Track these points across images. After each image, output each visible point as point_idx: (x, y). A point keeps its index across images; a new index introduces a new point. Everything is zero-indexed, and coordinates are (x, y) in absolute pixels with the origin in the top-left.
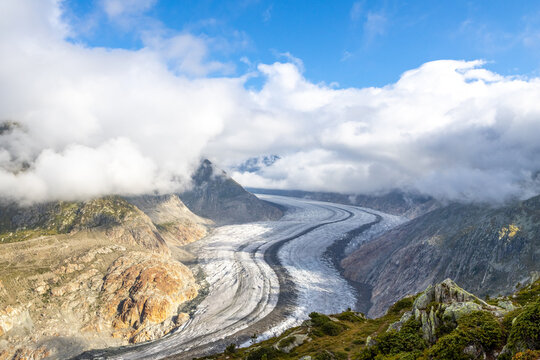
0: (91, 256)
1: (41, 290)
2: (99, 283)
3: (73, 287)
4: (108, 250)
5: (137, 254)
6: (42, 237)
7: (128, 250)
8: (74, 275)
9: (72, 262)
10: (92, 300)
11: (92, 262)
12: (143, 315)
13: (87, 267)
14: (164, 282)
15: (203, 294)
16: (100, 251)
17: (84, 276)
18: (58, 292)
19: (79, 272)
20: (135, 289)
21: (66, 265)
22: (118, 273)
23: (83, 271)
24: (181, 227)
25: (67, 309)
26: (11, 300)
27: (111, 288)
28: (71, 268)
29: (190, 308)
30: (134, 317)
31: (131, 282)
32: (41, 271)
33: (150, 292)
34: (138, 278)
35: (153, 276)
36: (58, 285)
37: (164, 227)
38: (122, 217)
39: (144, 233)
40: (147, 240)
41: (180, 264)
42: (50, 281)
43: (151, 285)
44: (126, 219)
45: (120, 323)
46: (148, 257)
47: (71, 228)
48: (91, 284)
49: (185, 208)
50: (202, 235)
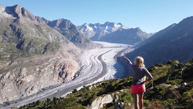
0: (50, 60)
1: (38, 70)
2: (53, 68)
3: (46, 69)
4: (55, 58)
5: (63, 59)
6: (36, 55)
7: (61, 58)
8: (46, 66)
9: (45, 62)
10: (52, 72)
11: (51, 61)
12: (66, 76)
13: (50, 63)
14: (71, 66)
15: (81, 68)
16: (53, 59)
17: (49, 66)
18: (43, 70)
19: (48, 65)
20: (63, 69)
21: (44, 63)
22: (58, 64)
23: (49, 64)
24: (74, 51)
25: (45, 75)
26: (29, 73)
27: (57, 69)
28: (45, 64)
29: (78, 73)
30: (64, 76)
31: (62, 67)
32: (37, 65)
33: (68, 69)
34: (64, 66)
35: (68, 65)
36: (42, 68)
37: (69, 51)
38: (58, 49)
39: (64, 53)
40: (65, 55)
41: (75, 61)
42: (40, 67)
43: (68, 67)
44: (59, 50)
45: (60, 78)
46: (66, 60)
47: (44, 53)
48: (51, 68)
49: (75, 46)
50: (80, 53)
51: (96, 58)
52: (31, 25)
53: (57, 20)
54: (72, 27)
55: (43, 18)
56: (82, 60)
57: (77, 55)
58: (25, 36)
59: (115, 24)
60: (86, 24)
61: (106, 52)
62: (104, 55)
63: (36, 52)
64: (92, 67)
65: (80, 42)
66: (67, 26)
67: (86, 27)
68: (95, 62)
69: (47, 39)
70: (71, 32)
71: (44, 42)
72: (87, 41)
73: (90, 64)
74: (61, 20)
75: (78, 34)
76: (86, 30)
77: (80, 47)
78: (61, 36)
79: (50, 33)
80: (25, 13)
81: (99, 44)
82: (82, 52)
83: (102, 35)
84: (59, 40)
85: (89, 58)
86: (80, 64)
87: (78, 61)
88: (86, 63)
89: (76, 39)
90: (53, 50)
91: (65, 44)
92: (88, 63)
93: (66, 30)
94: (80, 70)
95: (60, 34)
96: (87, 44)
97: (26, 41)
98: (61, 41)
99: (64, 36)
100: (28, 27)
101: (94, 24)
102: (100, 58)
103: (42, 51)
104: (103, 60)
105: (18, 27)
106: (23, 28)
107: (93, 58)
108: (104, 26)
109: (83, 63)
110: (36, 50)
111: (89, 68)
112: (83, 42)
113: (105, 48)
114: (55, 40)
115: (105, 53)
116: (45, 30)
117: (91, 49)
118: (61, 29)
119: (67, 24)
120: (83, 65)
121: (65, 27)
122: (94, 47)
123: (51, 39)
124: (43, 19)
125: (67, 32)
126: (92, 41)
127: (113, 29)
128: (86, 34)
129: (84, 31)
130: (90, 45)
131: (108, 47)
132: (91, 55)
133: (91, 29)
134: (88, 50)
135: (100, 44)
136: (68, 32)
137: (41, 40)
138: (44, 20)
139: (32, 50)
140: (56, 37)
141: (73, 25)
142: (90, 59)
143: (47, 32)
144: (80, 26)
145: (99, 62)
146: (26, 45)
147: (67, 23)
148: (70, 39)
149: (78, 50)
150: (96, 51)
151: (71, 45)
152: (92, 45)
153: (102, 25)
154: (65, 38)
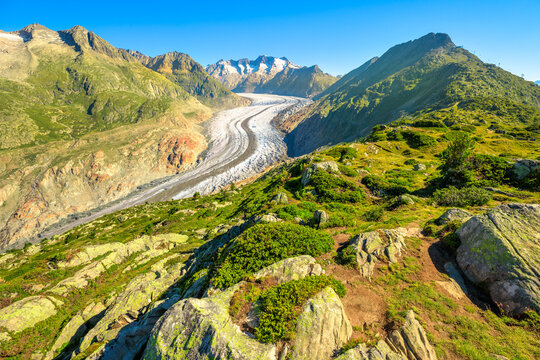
0: (150, 134)
1: (126, 154)
2: (156, 147)
3: (143, 151)
4: (159, 130)
5: (174, 130)
7: (170, 129)
8: (142, 144)
9: (140, 138)
10: (154, 156)
11: (151, 137)
12: (181, 161)
13: (149, 140)
14: (189, 142)
15: (211, 145)
16: (155, 131)
17: (148, 145)
18: (136, 154)
19: (145, 143)
20: (175, 148)
21: (137, 140)
22: (165, 141)
23: (147, 142)
24: (199, 114)
25: (142, 162)
26: (110, 160)
27: (163, 149)
28: (140, 141)
29: (204, 155)
30: (177, 161)
31: (173, 145)
32: (124, 144)
33: (183, 149)
34: (176, 143)
35: (184, 141)
36: (134, 150)
37: (190, 115)
38: (164, 112)
39: (177, 119)
40: (179, 123)
41: (198, 134)
42: (130, 149)
43: (183, 145)
44: (166, 113)
45: (170, 166)
46: (181, 131)
47: (137, 120)
48: (152, 148)
49: (200, 104)
50: (210, 117)
51: (239, 124)
52: (110, 68)
53: (165, 55)
54: (195, 68)
56: (212, 129)
57: (204, 120)
58: (98, 90)
60: (222, 60)
62: (253, 119)
63: (122, 120)
64: (230, 141)
65: (211, 96)
66: (183, 67)
67: (222, 67)
68: (236, 132)
69: (144, 92)
70: (193, 78)
71: (137, 99)
72: (225, 94)
73: (226, 138)
74: (173, 55)
75: (206, 81)
76: (224, 73)
77: (212, 106)
78: (172, 85)
79: (150, 80)
80: (96, 42)
81: (247, 98)
82: (213, 114)
83: (252, 81)
84: (169, 94)
85: (225, 125)
86: (209, 137)
87: (204, 132)
88: (218, 135)
89: (203, 92)
90: (154, 115)
91: (182, 101)
92: (223, 136)
93: (182, 75)
94: (208, 149)
95: (171, 83)
96: (224, 100)
97: (99, 99)
98: (174, 95)
99: (178, 87)
100: (101, 72)
101: (238, 61)
102: (245, 124)
103: (133, 118)
104: (250, 127)
105: (81, 72)
106: (91, 73)
107: (232, 125)
109: (213, 135)
110: (121, 115)
111: (223, 144)
112: (216, 96)
113: (256, 105)
114: (161, 93)
115: (255, 115)
116: (139, 76)
117: (231, 108)
118: (174, 73)
119: (183, 62)
120: (213, 139)
121: (180, 68)
122: (237, 105)
123: (153, 93)
125: (184, 77)
126: (233, 94)
128: (225, 81)
129: (221, 74)
130: (230, 101)
131: (263, 104)
132: (229, 119)
133: (232, 70)
134: (225, 111)
135: (250, 99)
136: (187, 78)
137: (131, 96)
139: (112, 116)
140: (162, 89)
142: (228, 127)
143: (144, 79)
144: (213, 65)
145: (243, 132)
146: (100, 107)
147: (183, 60)
148: (192, 91)
149: (208, 111)
150: (240, 113)
151: (194, 103)
152: (234, 100)
153: (252, 63)
154: (181, 90)
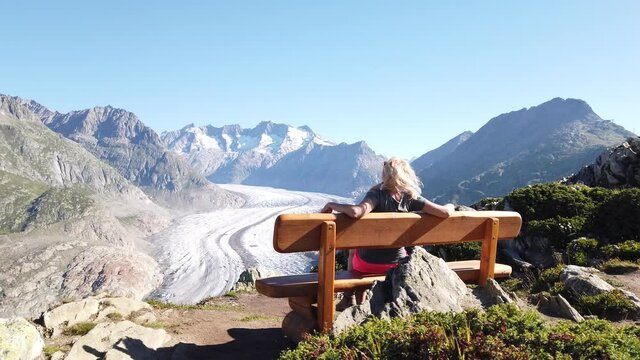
0: (49, 253)
2: (59, 281)
3: (30, 286)
4: (68, 246)
5: (100, 248)
7: (91, 245)
8: (30, 275)
9: (28, 261)
10: (51, 298)
11: (51, 259)
13: (45, 265)
14: (127, 272)
15: (168, 280)
16: (59, 248)
17: (43, 275)
18: (15, 292)
19: (36, 271)
20: (98, 283)
21: (20, 264)
22: (79, 269)
23: (41, 269)
24: (145, 219)
25: (24, 310)
27: (73, 284)
28: (27, 267)
31: (94, 277)
33: (115, 285)
34: (102, 272)
35: (117, 269)
36: (12, 285)
37: (127, 220)
38: (82, 212)
39: (106, 227)
40: (109, 235)
41: (145, 256)
43: (115, 278)
44: (86, 214)
46: (111, 251)
47: (24, 227)
48: (49, 282)
49: (148, 201)
50: (166, 226)
51: (225, 241)
53: (88, 111)
54: (143, 136)
55: (33, 102)
56: (172, 248)
57: (156, 231)
59: (290, 129)
60: (192, 125)
61: (261, 219)
62: (252, 230)
64: (207, 273)
65: (171, 186)
66: (122, 133)
67: (192, 138)
68: (220, 255)
69: (42, 175)
70: (139, 154)
71: (29, 185)
72: (196, 184)
73: (201, 264)
74: (102, 111)
75: (163, 159)
76: (193, 147)
77: (170, 204)
78: (97, 165)
79: (56, 154)
81: (237, 194)
82: (173, 221)
83: (247, 163)
84: (89, 180)
85: (198, 241)
86: (166, 264)
87: (157, 254)
88: (185, 260)
89: (155, 178)
90: (61, 216)
91: (114, 193)
92: (195, 262)
93: (118, 146)
94: (164, 286)
95: (95, 160)
96: (193, 194)
98: (99, 183)
99: (108, 167)
101: (222, 129)
102: (236, 241)
103: (18, 221)
104: (247, 246)
107: (211, 242)
108: (255, 133)
109: (173, 259)
111: (195, 277)
112: (179, 186)
113: (255, 205)
114: (74, 178)
115: (254, 225)
116: (36, 145)
117: (207, 210)
118: (101, 143)
119: (122, 124)
120: (173, 268)
121: (116, 135)
122: (218, 204)
123: (58, 176)
124: (35, 107)
125: (121, 151)
126: (212, 185)
127: (283, 145)
128: (195, 161)
129: (187, 149)
130: (206, 197)
131: (266, 205)
132: (204, 230)
133: (210, 143)
134: (197, 215)
135: (242, 195)
136: (126, 153)
137: (17, 181)
138: (37, 111)
140: (78, 171)
141: (146, 131)
142: (203, 244)
143: (46, 150)
144: (173, 133)
145: (233, 254)
147: (123, 120)
148: (133, 177)
149: (163, 215)
150: (226, 219)
151: (137, 199)
152: (214, 196)
153: (246, 132)
154: (114, 173)
